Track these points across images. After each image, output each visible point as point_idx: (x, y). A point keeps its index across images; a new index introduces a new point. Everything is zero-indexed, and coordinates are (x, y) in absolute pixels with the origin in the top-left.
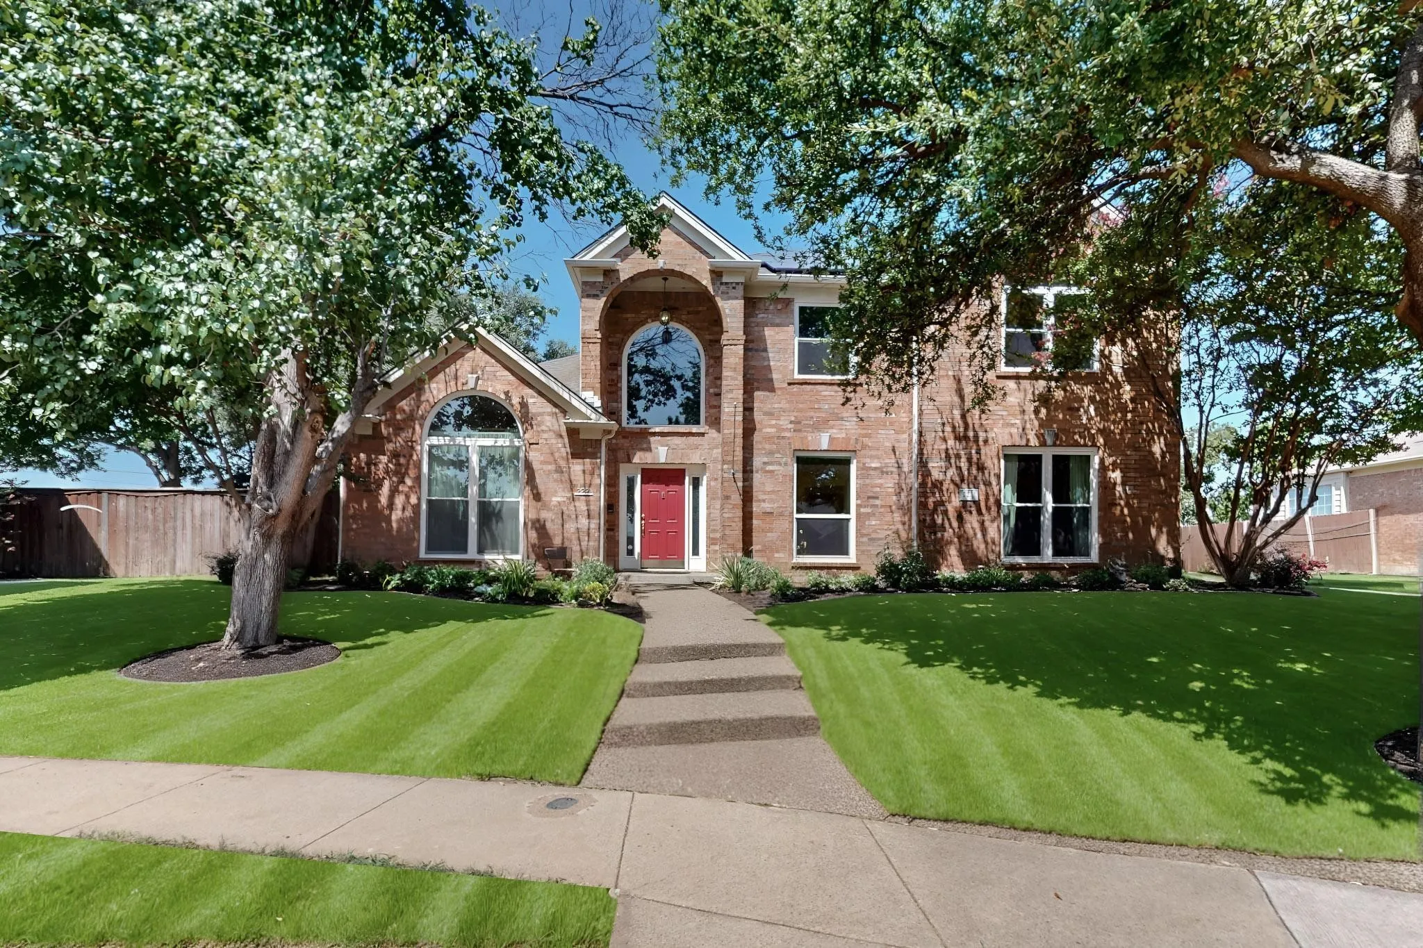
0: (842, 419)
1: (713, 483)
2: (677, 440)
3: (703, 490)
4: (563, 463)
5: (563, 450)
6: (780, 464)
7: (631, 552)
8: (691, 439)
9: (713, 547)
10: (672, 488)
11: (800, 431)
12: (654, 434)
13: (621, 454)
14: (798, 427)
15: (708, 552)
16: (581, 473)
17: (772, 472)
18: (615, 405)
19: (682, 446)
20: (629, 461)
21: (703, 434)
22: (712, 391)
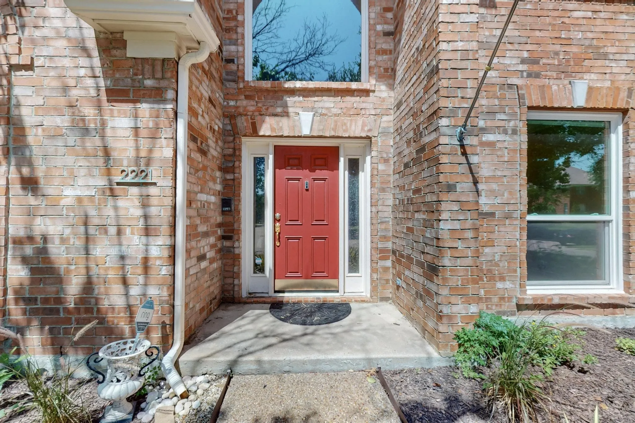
0: (605, 57)
1: (381, 167)
2: (328, 102)
3: (364, 178)
4: (89, 112)
5: (90, 82)
6: (505, 132)
7: (259, 268)
8: (349, 100)
9: (382, 263)
10: (320, 174)
11: (537, 76)
12: (292, 92)
13: (242, 123)
14: (536, 68)
15: (374, 270)
16: (129, 133)
17: (491, 144)
18: (233, 48)
19: (335, 111)
20: (255, 132)
21: (366, 92)
22: (379, 28)
